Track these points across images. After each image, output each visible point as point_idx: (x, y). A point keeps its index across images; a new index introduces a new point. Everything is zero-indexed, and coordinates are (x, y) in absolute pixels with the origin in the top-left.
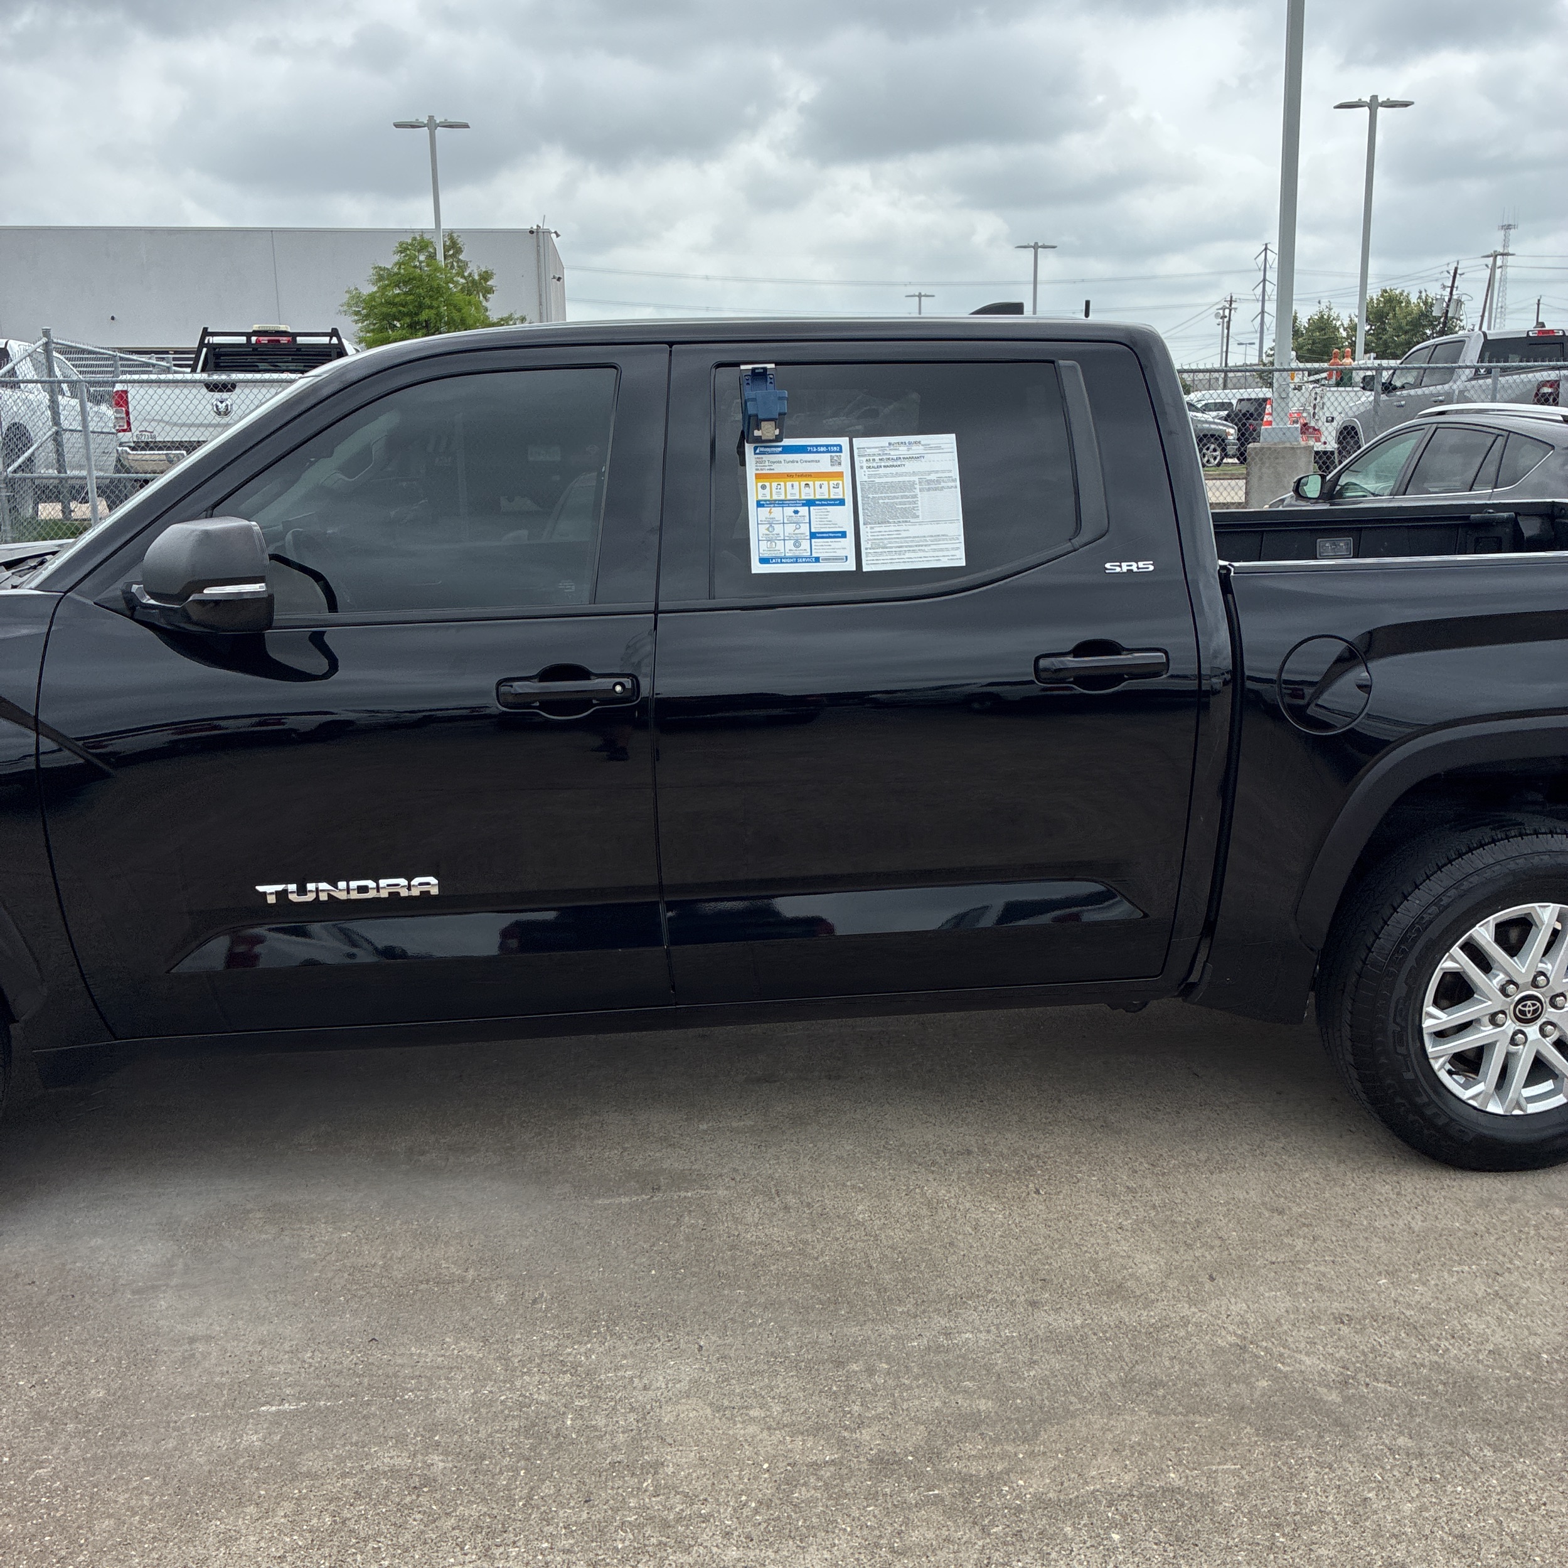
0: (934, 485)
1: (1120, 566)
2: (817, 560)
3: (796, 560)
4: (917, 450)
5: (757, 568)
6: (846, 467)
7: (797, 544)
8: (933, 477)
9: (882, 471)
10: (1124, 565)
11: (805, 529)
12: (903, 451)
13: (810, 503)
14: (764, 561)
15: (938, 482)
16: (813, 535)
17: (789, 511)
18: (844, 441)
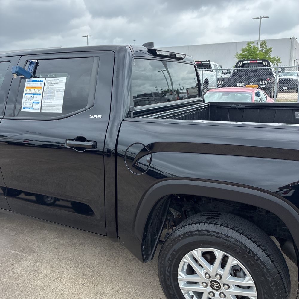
0: (59, 91)
1: (93, 116)
2: (33, 109)
3: (29, 108)
4: (58, 81)
5: (23, 110)
6: (43, 86)
7: (30, 105)
8: (59, 89)
9: (50, 87)
10: (94, 116)
11: (32, 101)
12: (55, 82)
13: (34, 94)
14: (24, 108)
15: (60, 90)
16: (33, 103)
17: (30, 96)
18: (44, 79)
